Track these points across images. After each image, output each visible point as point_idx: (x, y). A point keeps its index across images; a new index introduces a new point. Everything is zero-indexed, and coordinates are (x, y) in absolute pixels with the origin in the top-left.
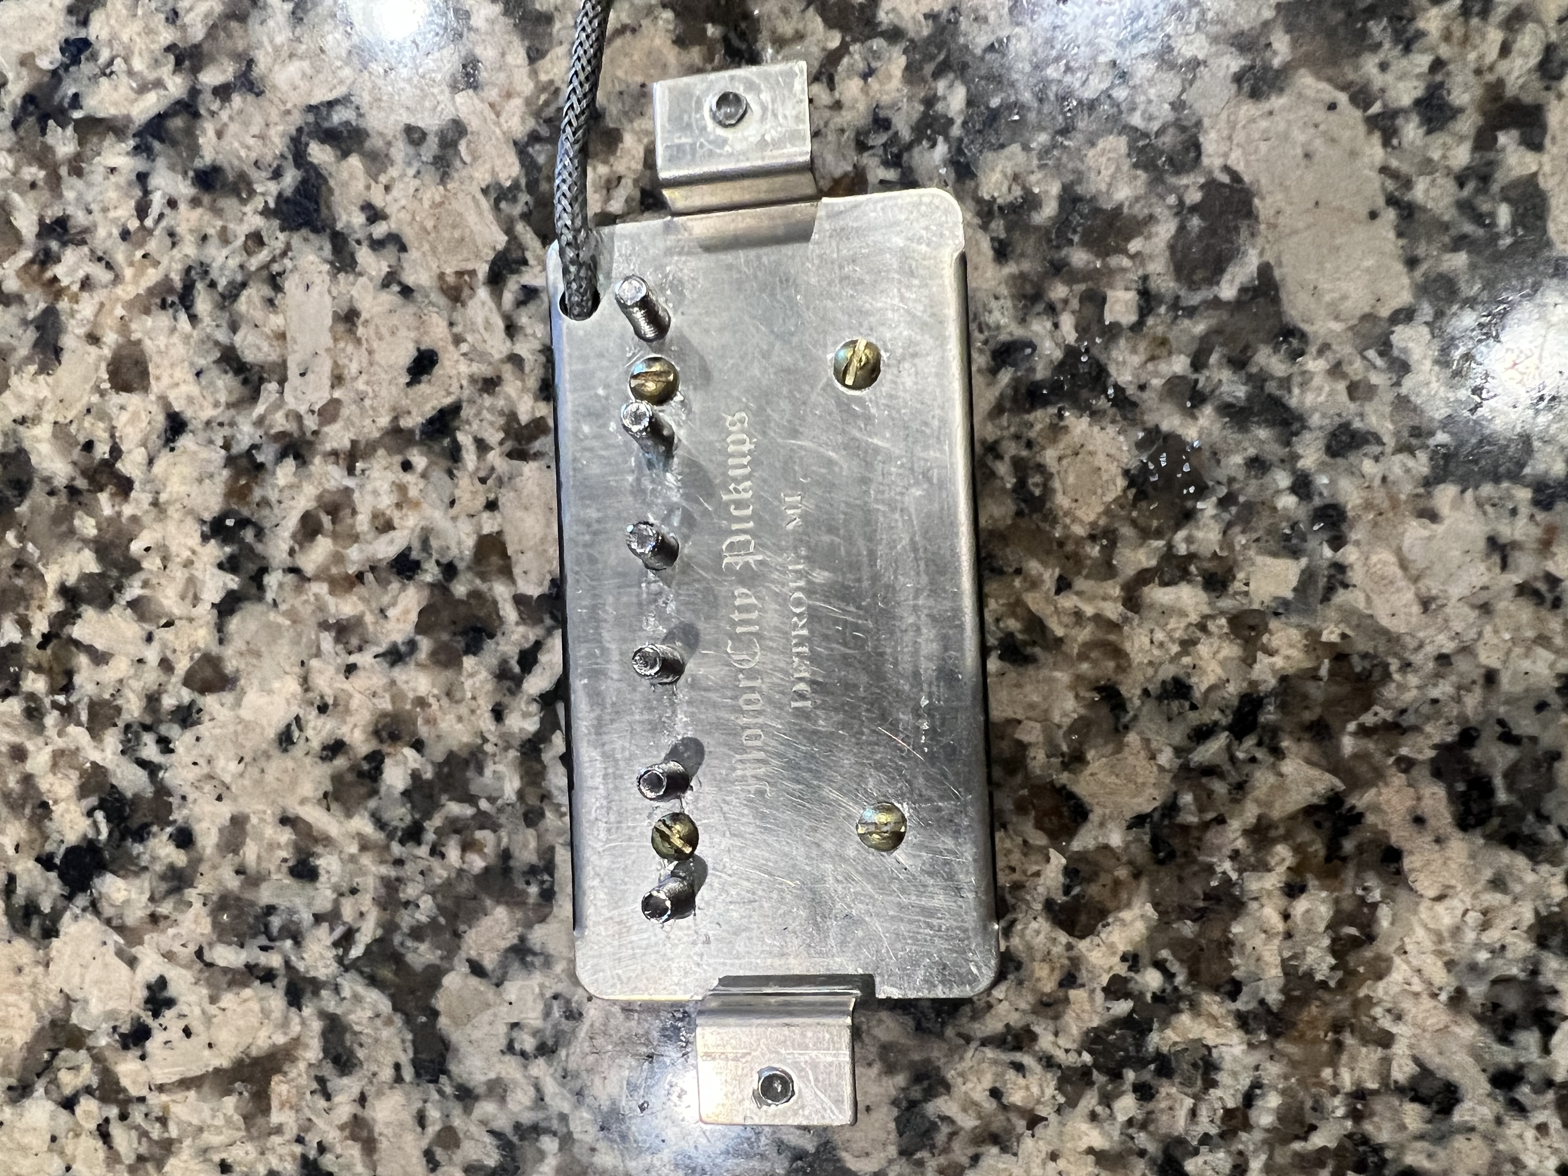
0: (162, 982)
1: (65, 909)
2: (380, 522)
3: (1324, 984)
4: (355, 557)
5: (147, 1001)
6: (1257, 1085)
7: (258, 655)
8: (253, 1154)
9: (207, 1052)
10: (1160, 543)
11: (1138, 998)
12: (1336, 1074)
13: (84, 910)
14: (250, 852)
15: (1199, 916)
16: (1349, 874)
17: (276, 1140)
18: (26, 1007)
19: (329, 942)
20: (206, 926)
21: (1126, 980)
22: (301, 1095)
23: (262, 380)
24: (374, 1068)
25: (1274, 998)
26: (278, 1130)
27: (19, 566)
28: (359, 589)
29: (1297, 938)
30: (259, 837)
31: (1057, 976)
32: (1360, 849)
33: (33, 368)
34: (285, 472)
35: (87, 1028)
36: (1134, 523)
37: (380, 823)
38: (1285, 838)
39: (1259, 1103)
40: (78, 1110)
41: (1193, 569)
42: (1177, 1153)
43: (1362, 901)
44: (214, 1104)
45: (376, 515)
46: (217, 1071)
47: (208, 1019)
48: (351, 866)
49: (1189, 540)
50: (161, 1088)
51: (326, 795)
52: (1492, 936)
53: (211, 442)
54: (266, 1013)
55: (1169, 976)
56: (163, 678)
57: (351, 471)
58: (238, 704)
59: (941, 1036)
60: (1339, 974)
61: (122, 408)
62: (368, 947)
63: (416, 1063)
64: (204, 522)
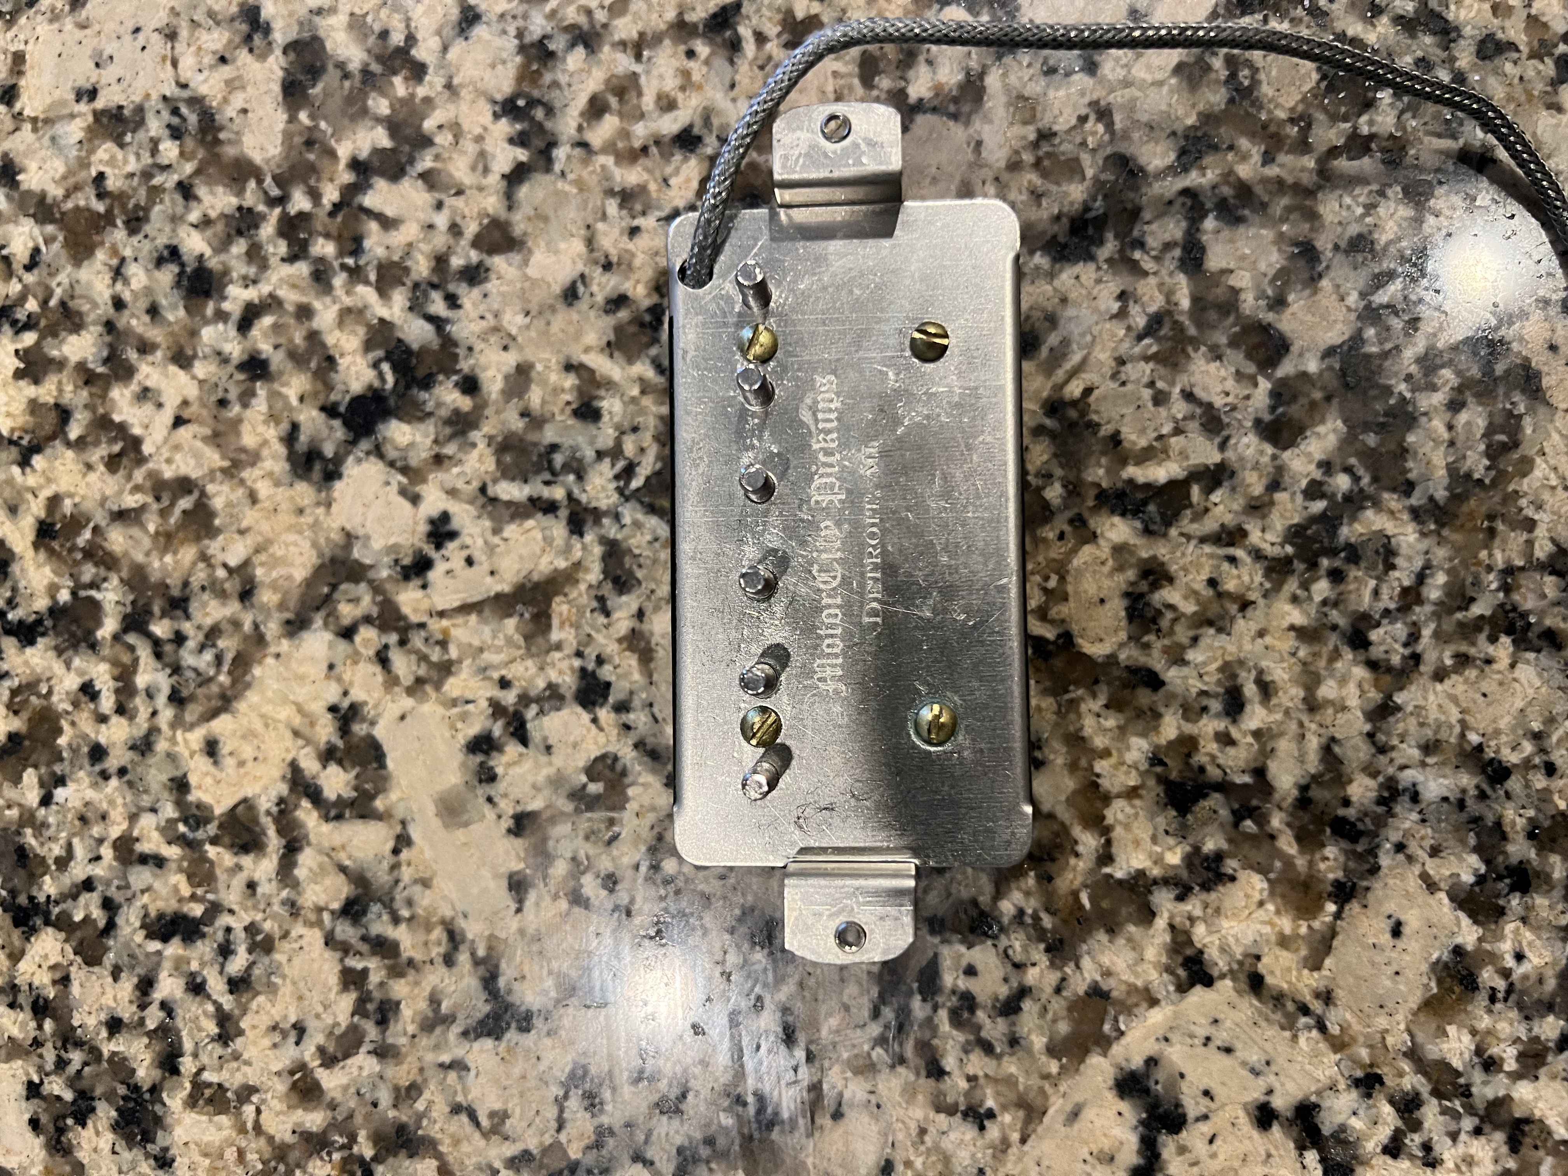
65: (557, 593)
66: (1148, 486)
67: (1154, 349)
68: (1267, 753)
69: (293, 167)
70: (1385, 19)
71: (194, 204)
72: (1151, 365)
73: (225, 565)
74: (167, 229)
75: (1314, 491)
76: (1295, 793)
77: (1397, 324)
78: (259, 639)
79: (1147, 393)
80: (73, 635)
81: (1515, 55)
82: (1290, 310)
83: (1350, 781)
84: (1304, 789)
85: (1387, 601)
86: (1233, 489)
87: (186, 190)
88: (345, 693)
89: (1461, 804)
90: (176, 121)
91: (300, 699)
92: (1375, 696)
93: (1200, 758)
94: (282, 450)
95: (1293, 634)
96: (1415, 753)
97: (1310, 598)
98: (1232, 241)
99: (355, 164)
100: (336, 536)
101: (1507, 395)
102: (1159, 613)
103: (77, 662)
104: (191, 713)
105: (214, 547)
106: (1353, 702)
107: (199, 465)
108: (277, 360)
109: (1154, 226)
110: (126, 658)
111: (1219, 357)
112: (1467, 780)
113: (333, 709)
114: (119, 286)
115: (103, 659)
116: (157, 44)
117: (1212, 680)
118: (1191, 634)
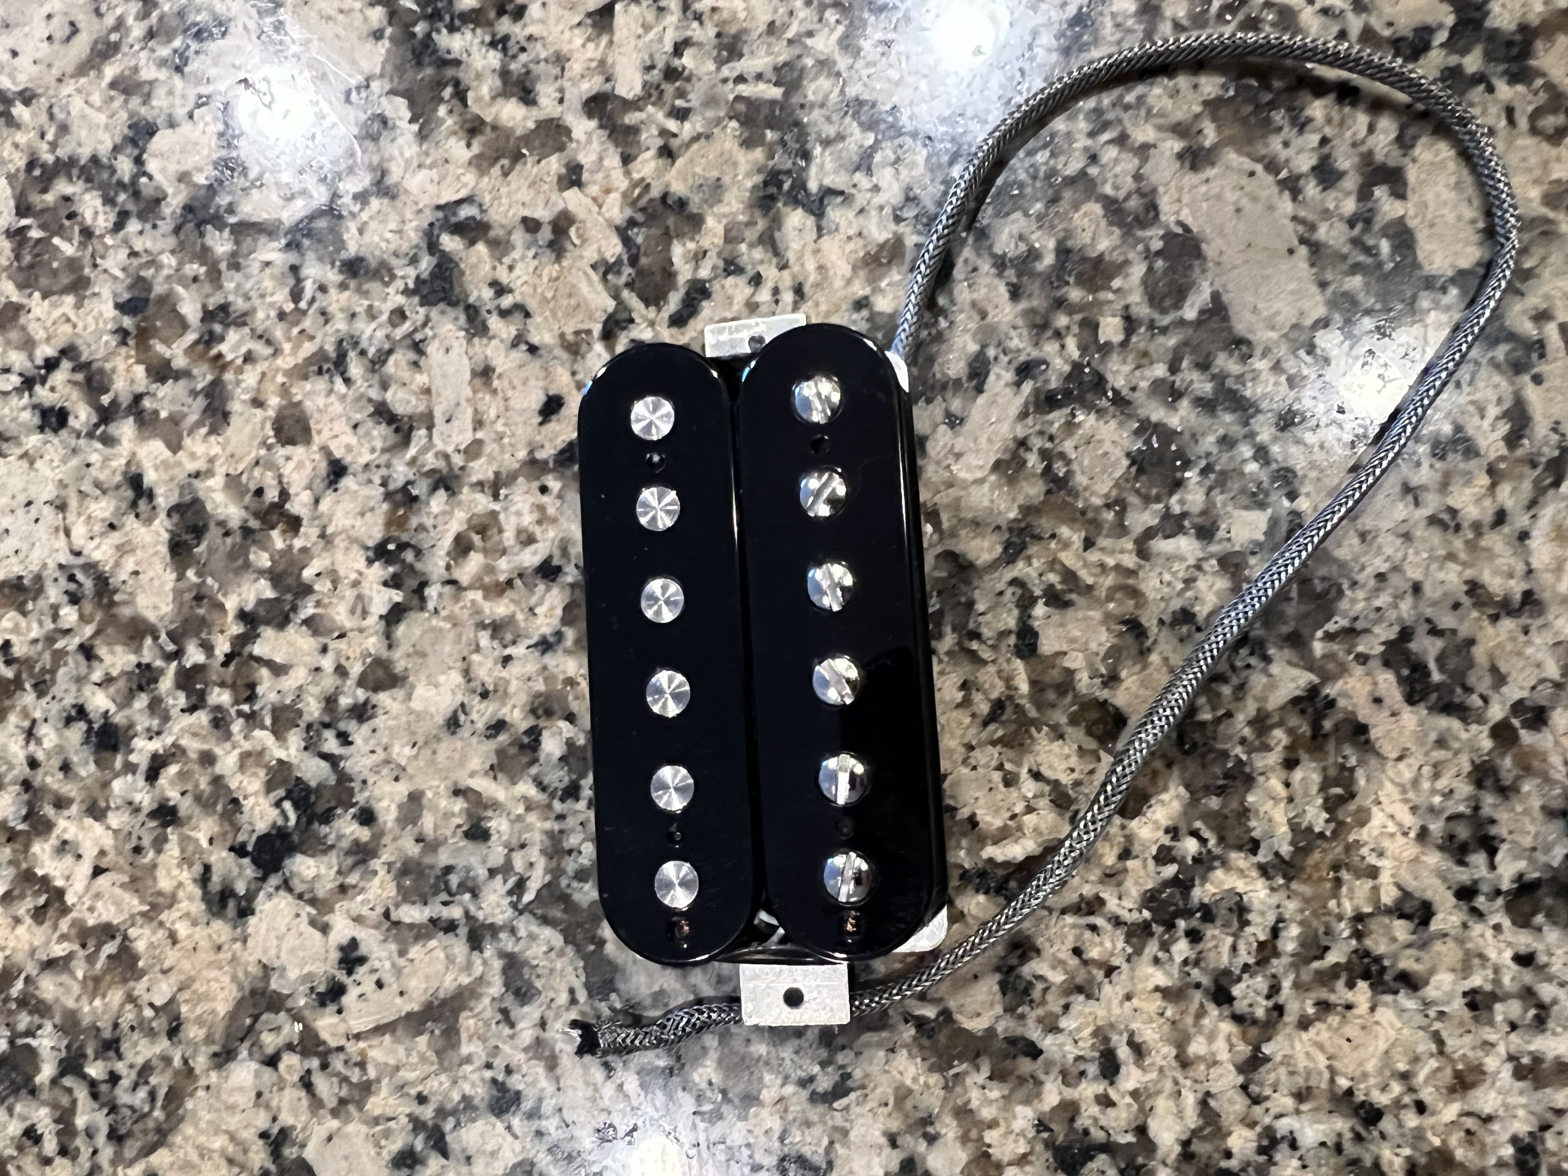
0: (354, 943)
1: (259, 889)
2: (524, 537)
3: (1321, 835)
4: (504, 566)
5: (341, 961)
6: (1280, 920)
7: (424, 655)
8: (447, 1084)
9: (399, 1000)
10: (1160, 506)
11: (1181, 862)
12: (1339, 905)
13: (277, 888)
14: (428, 823)
15: (1220, 791)
16: (1331, 745)
17: (468, 1068)
18: (226, 980)
19: (503, 892)
20: (391, 891)
21: (1170, 849)
22: (487, 1024)
23: (412, 428)
24: (551, 994)
25: (1286, 850)
26: (468, 1060)
27: (199, 599)
28: (509, 593)
29: (1297, 800)
30: (435, 809)
31: (1116, 851)
32: (1337, 727)
33: (204, 430)
34: (438, 502)
35: (285, 991)
36: (1138, 492)
37: (542, 786)
38: (1280, 724)
39: (1283, 934)
40: (282, 1066)
41: (1186, 523)
42: (1224, 982)
43: (1343, 767)
44: (408, 1044)
45: (519, 532)
46: (409, 1015)
47: (398, 972)
48: (518, 826)
49: (1182, 502)
50: (358, 1037)
51: (492, 767)
52: (1442, 783)
53: (370, 481)
54: (450, 959)
55: (1203, 841)
56: (339, 682)
57: (496, 497)
58: (409, 697)
60: (1333, 825)
61: (288, 458)
62: (539, 892)
63: (587, 985)
64: (367, 548)
65: (463, 1008)
66: (1006, 864)
67: (1000, 733)
68: (1146, 1111)
69: (186, 621)
71: (95, 664)
72: (999, 748)
73: (151, 1005)
74: (73, 688)
75: (1164, 856)
76: (1178, 1149)
77: (1225, 690)
78: (188, 1072)
79: (997, 776)
80: (13, 1082)
82: (1124, 686)
83: (1229, 1134)
84: (1186, 1144)
85: (1246, 956)
87: (87, 651)
88: (274, 1119)
89: (1339, 1148)
90: (73, 587)
91: (232, 1128)
92: (1244, 1049)
93: (1083, 1122)
94: (198, 892)
95: (1158, 995)
96: (1289, 1103)
97: (1171, 959)
98: (1062, 625)
99: (243, 616)
100: (253, 969)
101: (1338, 749)
102: (1030, 985)
103: (18, 1108)
104: (130, 1149)
105: (140, 988)
106: (1224, 1056)
107: (120, 910)
108: (185, 806)
109: (989, 617)
110: (65, 1101)
111: (1061, 737)
112: (1342, 1125)
113: (264, 1135)
114: (32, 747)
115: (44, 1103)
116: (49, 515)
117: (1086, 1046)
118: (1062, 1002)
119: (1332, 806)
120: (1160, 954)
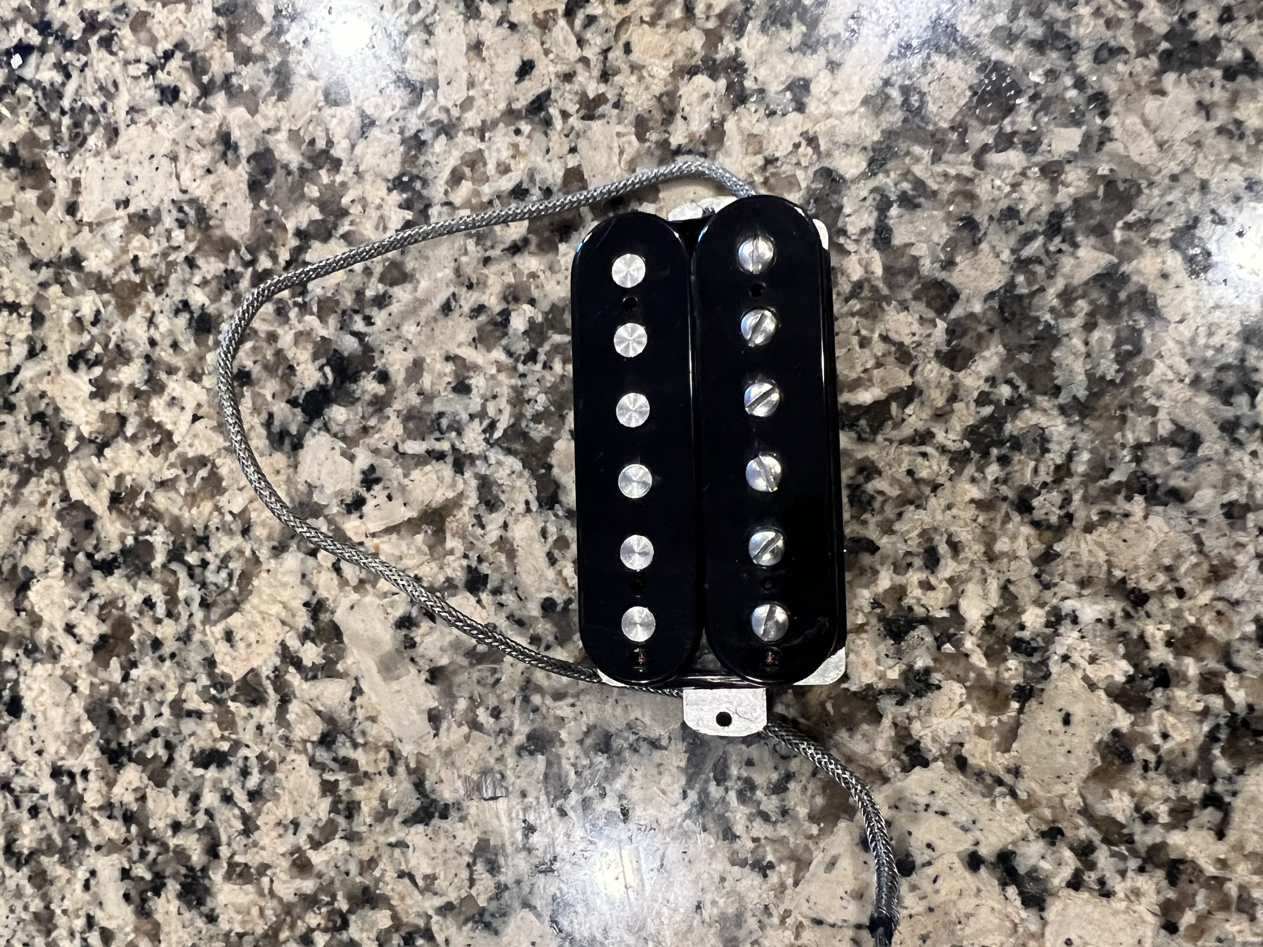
1: (307, 430)
2: (502, 168)
3: (1112, 382)
4: (487, 190)
5: (363, 482)
6: (1074, 447)
7: (426, 258)
8: (436, 569)
9: (403, 509)
10: (995, 127)
11: (997, 403)
12: (1123, 436)
13: (319, 429)
14: (427, 381)
15: (1032, 349)
16: (1124, 312)
17: (451, 558)
19: (480, 430)
20: (400, 430)
21: (988, 394)
22: (466, 528)
23: (422, 90)
24: (512, 505)
25: (1082, 394)
26: (451, 552)
27: (268, 222)
29: (1094, 355)
30: (432, 371)
31: (945, 396)
32: (1129, 298)
33: (274, 98)
34: (440, 144)
35: (324, 503)
36: (977, 117)
37: (510, 353)
38: (1083, 296)
39: (1076, 459)
40: (320, 556)
41: (1016, 140)
42: (1026, 495)
43: (1133, 329)
44: (409, 540)
45: (499, 165)
46: (410, 520)
47: (403, 488)
48: (491, 382)
49: (1013, 124)
50: (374, 535)
51: (474, 340)
52: (1216, 341)
53: (391, 131)
54: (441, 479)
55: (1015, 387)
56: (366, 280)
57: (482, 139)
58: (415, 289)
59: (874, 441)
60: (1121, 374)
61: (334, 116)
62: (505, 431)
63: (538, 499)
64: (388, 181)
65: (448, 515)
66: (859, 406)
67: (858, 307)
68: (959, 594)
69: (258, 239)
70: (1020, 44)
71: (196, 271)
72: (855, 318)
73: (231, 512)
74: (181, 289)
75: (983, 399)
76: (982, 622)
77: (1040, 270)
78: (257, 561)
79: (852, 339)
80: (137, 567)
81: (1124, 57)
82: (958, 269)
83: (1024, 611)
84: (989, 619)
85: (1045, 476)
86: (922, 403)
87: (190, 262)
88: (314, 593)
89: (1111, 624)
90: (181, 216)
91: (284, 599)
92: (1039, 547)
93: (909, 601)
94: (264, 432)
95: (973, 505)
96: (1073, 588)
97: (985, 478)
98: (911, 222)
99: (299, 233)
100: (302, 487)
101: (1130, 315)
102: (872, 498)
103: (140, 584)
104: (215, 614)
105: (223, 501)
106: (1023, 552)
107: (210, 446)
108: (256, 371)
109: (853, 218)
110: (171, 580)
111: (906, 309)
112: (1115, 606)
113: (307, 604)
114: (152, 330)
115: (156, 581)
116: (166, 165)
117: (914, 543)
118: (898, 510)
119: (1122, 359)
120: (976, 475)
